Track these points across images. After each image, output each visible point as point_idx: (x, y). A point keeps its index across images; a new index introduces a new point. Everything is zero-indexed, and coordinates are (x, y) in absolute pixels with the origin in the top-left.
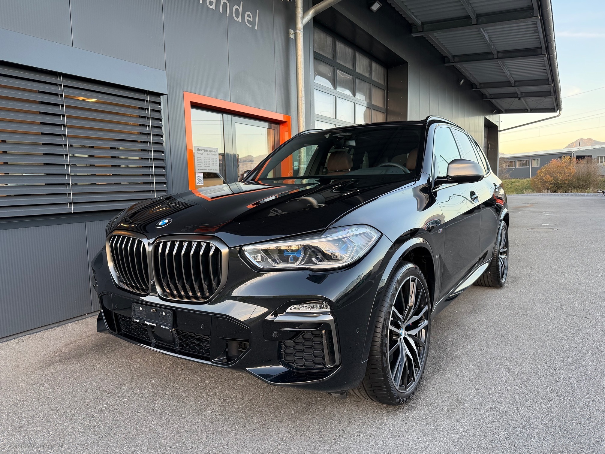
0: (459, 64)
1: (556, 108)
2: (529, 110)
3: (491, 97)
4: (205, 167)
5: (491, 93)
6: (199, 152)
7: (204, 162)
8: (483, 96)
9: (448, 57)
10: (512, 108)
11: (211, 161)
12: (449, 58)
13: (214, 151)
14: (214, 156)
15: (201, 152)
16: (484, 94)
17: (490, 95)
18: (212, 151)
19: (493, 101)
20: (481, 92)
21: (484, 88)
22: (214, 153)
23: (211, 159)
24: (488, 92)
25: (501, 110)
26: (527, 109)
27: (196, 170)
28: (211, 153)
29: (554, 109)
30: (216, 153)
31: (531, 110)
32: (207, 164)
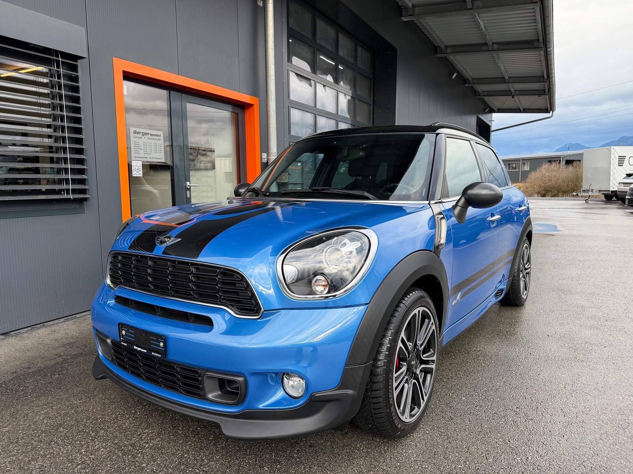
0: (451, 56)
1: (549, 109)
2: (522, 109)
3: (484, 95)
4: (145, 154)
5: (484, 90)
6: (136, 135)
7: (143, 149)
8: (475, 93)
9: (440, 48)
10: (505, 107)
11: (153, 147)
12: (442, 48)
13: (158, 135)
14: (156, 142)
15: (140, 135)
16: (476, 90)
17: (483, 92)
18: (155, 135)
19: (486, 99)
20: (474, 88)
21: (476, 84)
22: (158, 138)
23: (153, 145)
24: (481, 88)
25: (493, 109)
26: (520, 109)
27: (133, 158)
28: (153, 137)
29: (547, 109)
30: (160, 138)
31: (524, 110)
32: (147, 150)
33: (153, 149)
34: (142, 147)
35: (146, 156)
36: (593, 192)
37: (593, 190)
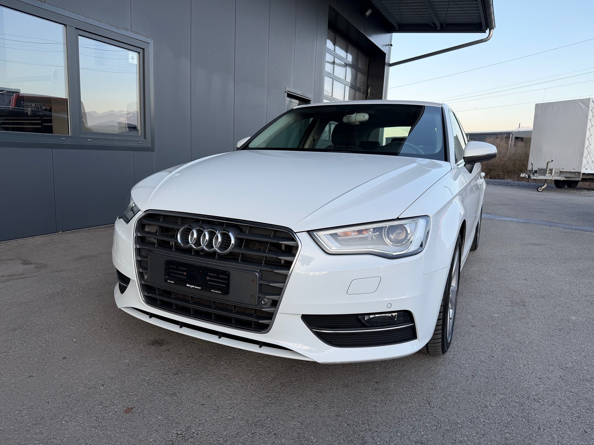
1: (484, 24)
2: (438, 24)
25: (393, 25)
26: (435, 24)
29: (480, 24)
31: (442, 25)
36: (551, 174)
37: (551, 170)
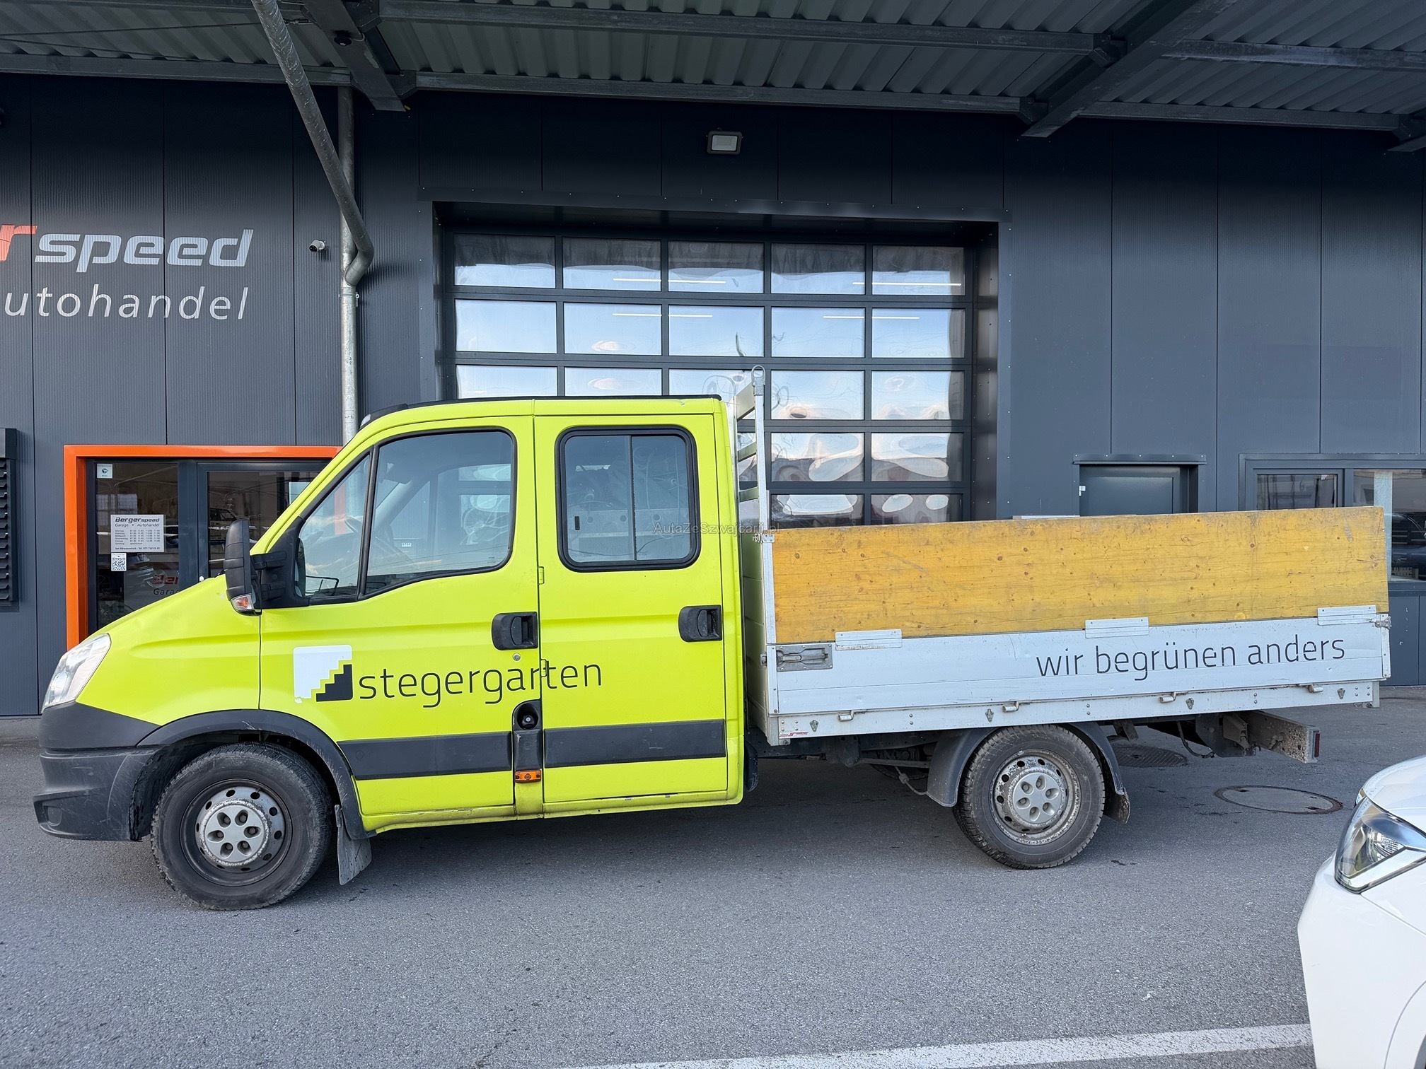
4: (132, 544)
6: (120, 523)
7: (129, 539)
11: (145, 534)
13: (153, 520)
14: (153, 528)
15: (124, 523)
18: (150, 520)
22: (155, 523)
23: (145, 532)
27: (113, 549)
28: (146, 523)
30: (157, 523)
32: (137, 540)
33: (145, 537)
34: (128, 535)
35: (133, 546)
